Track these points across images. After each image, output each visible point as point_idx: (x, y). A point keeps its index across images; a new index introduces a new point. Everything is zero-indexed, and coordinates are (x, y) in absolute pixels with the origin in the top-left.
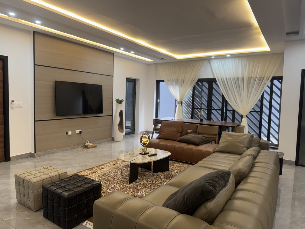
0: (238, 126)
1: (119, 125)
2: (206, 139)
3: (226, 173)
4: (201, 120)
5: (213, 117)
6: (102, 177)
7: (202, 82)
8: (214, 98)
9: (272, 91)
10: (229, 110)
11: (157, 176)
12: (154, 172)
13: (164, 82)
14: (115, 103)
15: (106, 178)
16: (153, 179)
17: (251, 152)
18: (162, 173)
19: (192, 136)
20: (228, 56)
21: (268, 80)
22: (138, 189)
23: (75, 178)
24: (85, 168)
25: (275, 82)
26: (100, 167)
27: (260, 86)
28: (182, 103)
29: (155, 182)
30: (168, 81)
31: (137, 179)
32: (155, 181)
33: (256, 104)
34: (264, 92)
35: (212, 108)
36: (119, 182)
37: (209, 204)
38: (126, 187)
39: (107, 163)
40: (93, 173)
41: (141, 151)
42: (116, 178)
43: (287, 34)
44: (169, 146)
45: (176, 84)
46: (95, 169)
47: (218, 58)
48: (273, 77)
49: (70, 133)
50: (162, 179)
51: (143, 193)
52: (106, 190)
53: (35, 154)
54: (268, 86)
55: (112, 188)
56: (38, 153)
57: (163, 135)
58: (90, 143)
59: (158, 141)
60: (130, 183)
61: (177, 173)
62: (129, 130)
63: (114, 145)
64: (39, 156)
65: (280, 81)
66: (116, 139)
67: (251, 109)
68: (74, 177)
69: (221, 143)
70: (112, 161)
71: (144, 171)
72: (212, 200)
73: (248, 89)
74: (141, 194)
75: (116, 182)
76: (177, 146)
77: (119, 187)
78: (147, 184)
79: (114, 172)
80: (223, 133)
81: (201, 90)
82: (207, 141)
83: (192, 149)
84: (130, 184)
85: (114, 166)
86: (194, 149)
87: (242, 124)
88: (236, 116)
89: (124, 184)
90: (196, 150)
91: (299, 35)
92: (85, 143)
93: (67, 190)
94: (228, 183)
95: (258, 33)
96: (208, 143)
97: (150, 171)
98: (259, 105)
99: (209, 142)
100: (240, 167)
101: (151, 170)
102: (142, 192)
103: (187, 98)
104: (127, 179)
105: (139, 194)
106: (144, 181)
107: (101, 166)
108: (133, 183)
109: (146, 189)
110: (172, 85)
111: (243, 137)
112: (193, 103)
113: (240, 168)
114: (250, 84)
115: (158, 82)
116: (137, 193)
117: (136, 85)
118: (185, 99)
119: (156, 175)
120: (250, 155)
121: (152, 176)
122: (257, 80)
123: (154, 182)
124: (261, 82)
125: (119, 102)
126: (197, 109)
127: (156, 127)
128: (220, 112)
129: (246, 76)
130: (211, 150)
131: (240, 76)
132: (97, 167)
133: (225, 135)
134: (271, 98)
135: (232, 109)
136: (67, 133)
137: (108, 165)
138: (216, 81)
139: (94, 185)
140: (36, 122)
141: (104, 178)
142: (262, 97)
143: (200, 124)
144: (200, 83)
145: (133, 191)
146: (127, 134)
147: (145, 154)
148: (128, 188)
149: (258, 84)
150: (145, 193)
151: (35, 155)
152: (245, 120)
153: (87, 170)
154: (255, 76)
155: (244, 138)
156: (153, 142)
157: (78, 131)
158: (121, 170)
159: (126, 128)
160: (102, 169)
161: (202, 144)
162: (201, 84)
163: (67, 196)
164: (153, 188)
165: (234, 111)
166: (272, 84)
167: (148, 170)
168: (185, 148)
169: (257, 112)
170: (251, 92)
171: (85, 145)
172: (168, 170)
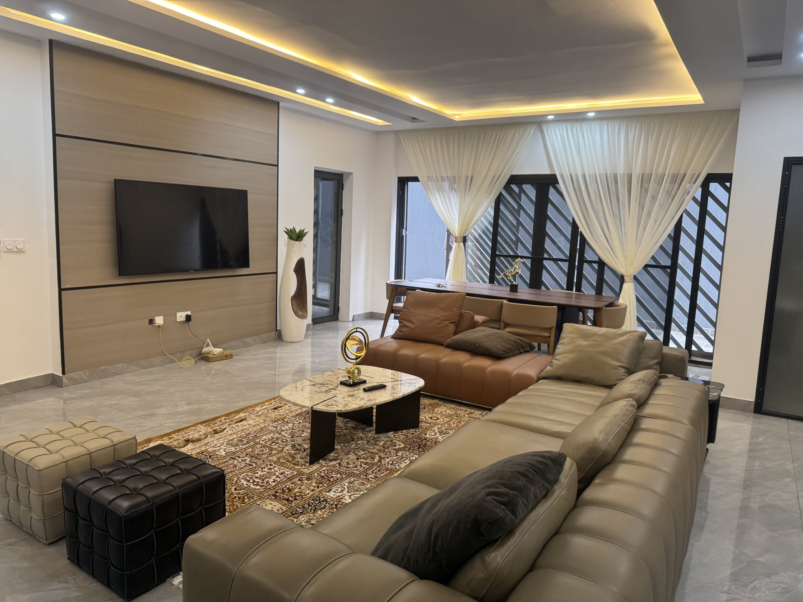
0: (611, 305)
1: (294, 298)
2: (521, 340)
3: (550, 459)
4: (514, 288)
5: (545, 277)
6: (237, 445)
7: (519, 185)
8: (549, 228)
9: (704, 212)
10: (590, 262)
11: (385, 443)
12: (378, 431)
13: (419, 181)
14: (283, 238)
15: (248, 448)
16: (374, 451)
17: (633, 385)
18: (401, 435)
19: (485, 333)
20: (591, 115)
21: (695, 182)
22: (332, 480)
23: (155, 456)
24: (195, 419)
25: (714, 187)
26: (237, 417)
27: (674, 198)
28: (465, 240)
29: (380, 461)
30: (429, 178)
31: (332, 449)
32: (379, 457)
33: (661, 247)
34: (684, 215)
35: (546, 256)
36: (281, 461)
37: (493, 554)
38: (300, 473)
39: (257, 405)
40: (216, 432)
41: (344, 377)
42: (276, 449)
43: (750, 59)
44: (423, 359)
45: (452, 188)
46: (220, 421)
47: (563, 121)
48: (709, 175)
49: (159, 320)
50: (397, 451)
51: (345, 492)
52: (245, 483)
53: (63, 377)
54: (694, 199)
55: (262, 478)
56: (72, 375)
57: (408, 329)
58: (215, 346)
59: (394, 345)
60: (312, 463)
61: (441, 433)
62: (325, 310)
63: (281, 352)
64: (75, 382)
65: (728, 184)
66: (286, 336)
67: (647, 260)
68: (152, 453)
69: (559, 354)
70: (270, 400)
71: (354, 428)
72: (503, 544)
73: (641, 206)
74: (338, 494)
75: (275, 458)
76: (445, 360)
77: (282, 474)
78: (356, 467)
79: (271, 432)
80: (567, 327)
81: (516, 206)
82: (523, 347)
83: (482, 370)
84: (310, 464)
85: (274, 415)
86: (488, 370)
87: (621, 301)
88: (608, 275)
89: (295, 464)
90: (493, 373)
91: (781, 64)
92: (203, 347)
93: (129, 492)
94: (556, 487)
95: (670, 57)
96: (528, 352)
97: (368, 429)
98: (670, 249)
99: (528, 349)
100: (597, 436)
101: (372, 426)
102: (340, 490)
103: (480, 227)
104: (305, 450)
105: (331, 494)
106: (349, 456)
107: (238, 412)
108: (321, 461)
109: (352, 479)
110: (440, 189)
111: (616, 341)
112: (495, 241)
113: (596, 439)
114: (647, 191)
115: (403, 182)
116: (329, 491)
117: (343, 189)
118: (475, 230)
119: (383, 438)
120: (629, 396)
121: (372, 442)
122: (666, 183)
123: (376, 461)
124: (676, 186)
125: (294, 236)
126: (504, 256)
127: (394, 305)
128: (565, 266)
129: (636, 172)
130: (532, 372)
131: (621, 170)
132: (228, 415)
133: (571, 333)
134: (702, 231)
135: (597, 259)
136: (151, 321)
137: (258, 409)
138: (558, 183)
139: (204, 477)
140: (63, 292)
141: (244, 447)
142: (678, 227)
143: (510, 300)
144: (514, 187)
145: (318, 487)
146: (317, 321)
147: (355, 385)
148: (304, 477)
149: (669, 193)
150: (348, 492)
151: (65, 380)
152: (629, 289)
153: (201, 423)
154: (660, 171)
155: (622, 343)
156: (381, 348)
157: (181, 316)
158: (290, 425)
159: (314, 304)
160: (242, 421)
161: (510, 354)
162: (516, 189)
163: (127, 511)
164: (372, 476)
165: (602, 264)
166: (706, 193)
167: (364, 426)
168: (465, 365)
169: (664, 268)
170: (649, 214)
171: (200, 354)
172: (415, 423)
